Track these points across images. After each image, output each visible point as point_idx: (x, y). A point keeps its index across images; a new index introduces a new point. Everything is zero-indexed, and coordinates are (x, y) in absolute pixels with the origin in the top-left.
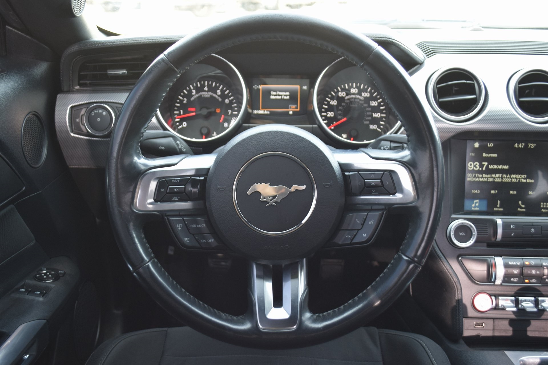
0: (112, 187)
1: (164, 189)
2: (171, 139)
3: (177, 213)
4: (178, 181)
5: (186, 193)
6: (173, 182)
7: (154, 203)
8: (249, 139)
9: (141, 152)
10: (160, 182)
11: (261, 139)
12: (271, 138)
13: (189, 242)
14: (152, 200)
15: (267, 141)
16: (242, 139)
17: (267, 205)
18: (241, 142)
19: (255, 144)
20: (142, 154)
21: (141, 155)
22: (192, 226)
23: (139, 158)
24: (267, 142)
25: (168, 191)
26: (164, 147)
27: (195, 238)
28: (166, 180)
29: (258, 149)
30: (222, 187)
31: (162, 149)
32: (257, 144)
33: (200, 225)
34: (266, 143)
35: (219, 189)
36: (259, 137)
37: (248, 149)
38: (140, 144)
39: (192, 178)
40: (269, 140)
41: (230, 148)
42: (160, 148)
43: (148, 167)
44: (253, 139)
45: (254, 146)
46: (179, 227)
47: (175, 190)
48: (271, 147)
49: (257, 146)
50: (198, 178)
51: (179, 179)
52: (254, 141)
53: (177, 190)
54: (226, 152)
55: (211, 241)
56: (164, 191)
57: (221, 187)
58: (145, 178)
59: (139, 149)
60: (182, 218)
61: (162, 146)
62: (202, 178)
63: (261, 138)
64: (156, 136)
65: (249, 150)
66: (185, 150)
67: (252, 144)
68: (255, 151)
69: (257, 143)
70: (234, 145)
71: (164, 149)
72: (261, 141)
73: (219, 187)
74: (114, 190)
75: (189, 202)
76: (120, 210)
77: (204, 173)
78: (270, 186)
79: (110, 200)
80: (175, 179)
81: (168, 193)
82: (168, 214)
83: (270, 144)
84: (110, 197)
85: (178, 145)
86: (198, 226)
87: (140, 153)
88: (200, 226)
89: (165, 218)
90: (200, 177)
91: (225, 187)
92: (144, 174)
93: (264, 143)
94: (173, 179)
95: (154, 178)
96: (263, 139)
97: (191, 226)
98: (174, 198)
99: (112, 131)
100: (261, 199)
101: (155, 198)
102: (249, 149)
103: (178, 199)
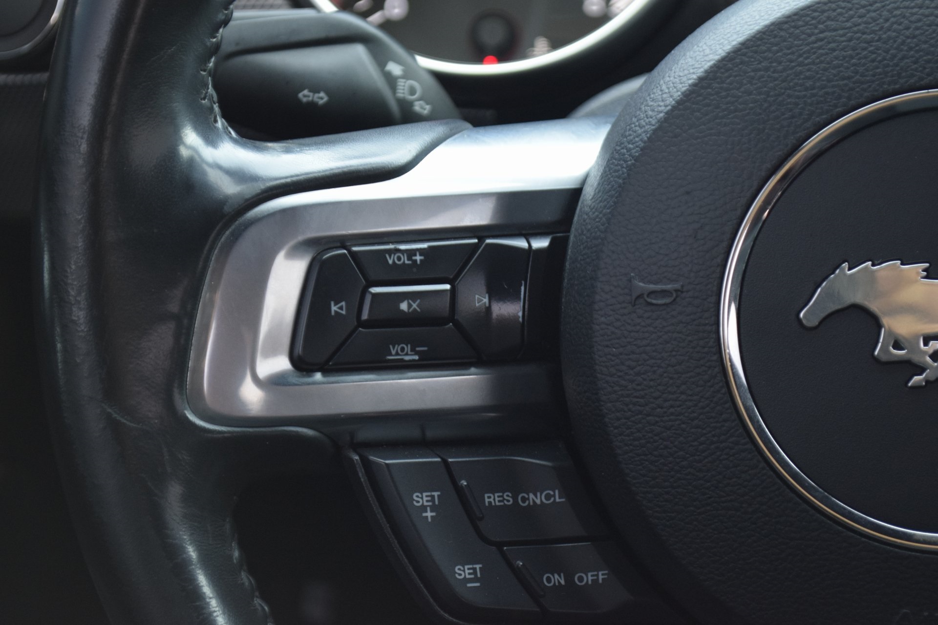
0: (72, 293)
1: (343, 303)
2: (359, 51)
3: (411, 432)
4: (418, 258)
5: (457, 324)
6: (390, 262)
7: (295, 380)
8: (807, 24)
9: (216, 108)
10: (324, 263)
11: (874, 20)
12: (927, 12)
13: (478, 584)
14: (281, 364)
15: (907, 28)
16: (767, 22)
17: (910, 384)
18: (761, 39)
19: (842, 49)
20: (224, 116)
21: (220, 123)
22: (492, 499)
23: (210, 137)
24: (907, 33)
25: (365, 316)
26: (322, 94)
27: (510, 565)
28: (354, 255)
29: (857, 73)
30: (659, 287)
31: (312, 105)
32: (854, 49)
33: (531, 496)
34: (903, 43)
35: (640, 296)
36: (862, 11)
37: (801, 73)
38: (213, 60)
39: (488, 241)
40: (919, 20)
41: (700, 72)
42: (305, 96)
43: (262, 186)
44: (829, 18)
45: (836, 58)
46: (424, 508)
47: (404, 306)
48: (929, 61)
49: (852, 57)
50: (521, 243)
51: (424, 245)
52: (835, 30)
53: (415, 306)
54: (677, 95)
55: (595, 582)
56: (344, 312)
57: (652, 287)
58: (246, 245)
59: (211, 90)
60: (438, 459)
61: (315, 90)
62: (541, 243)
63: (873, 14)
64: (283, 39)
65: (809, 83)
66: (428, 107)
67: (820, 48)
68: (841, 83)
69: (850, 40)
70: (723, 54)
71: (326, 105)
72: (874, 32)
73: (641, 284)
74: (80, 309)
75: (473, 370)
76: (115, 415)
77: (550, 214)
78: (926, 277)
79: (60, 366)
80: (403, 247)
81: (367, 324)
82: (366, 434)
83: (924, 46)
84: (59, 346)
85: (391, 80)
86: (524, 500)
87: (211, 109)
88: (537, 499)
89: (352, 460)
90: (527, 237)
91: (677, 286)
92: (241, 220)
93: (889, 38)
94: (391, 246)
95: (292, 243)
96: (887, 20)
97: (487, 500)
98: (398, 348)
99: (54, 39)
100: (876, 353)
101: (299, 349)
102: (808, 74)
103: (416, 357)
